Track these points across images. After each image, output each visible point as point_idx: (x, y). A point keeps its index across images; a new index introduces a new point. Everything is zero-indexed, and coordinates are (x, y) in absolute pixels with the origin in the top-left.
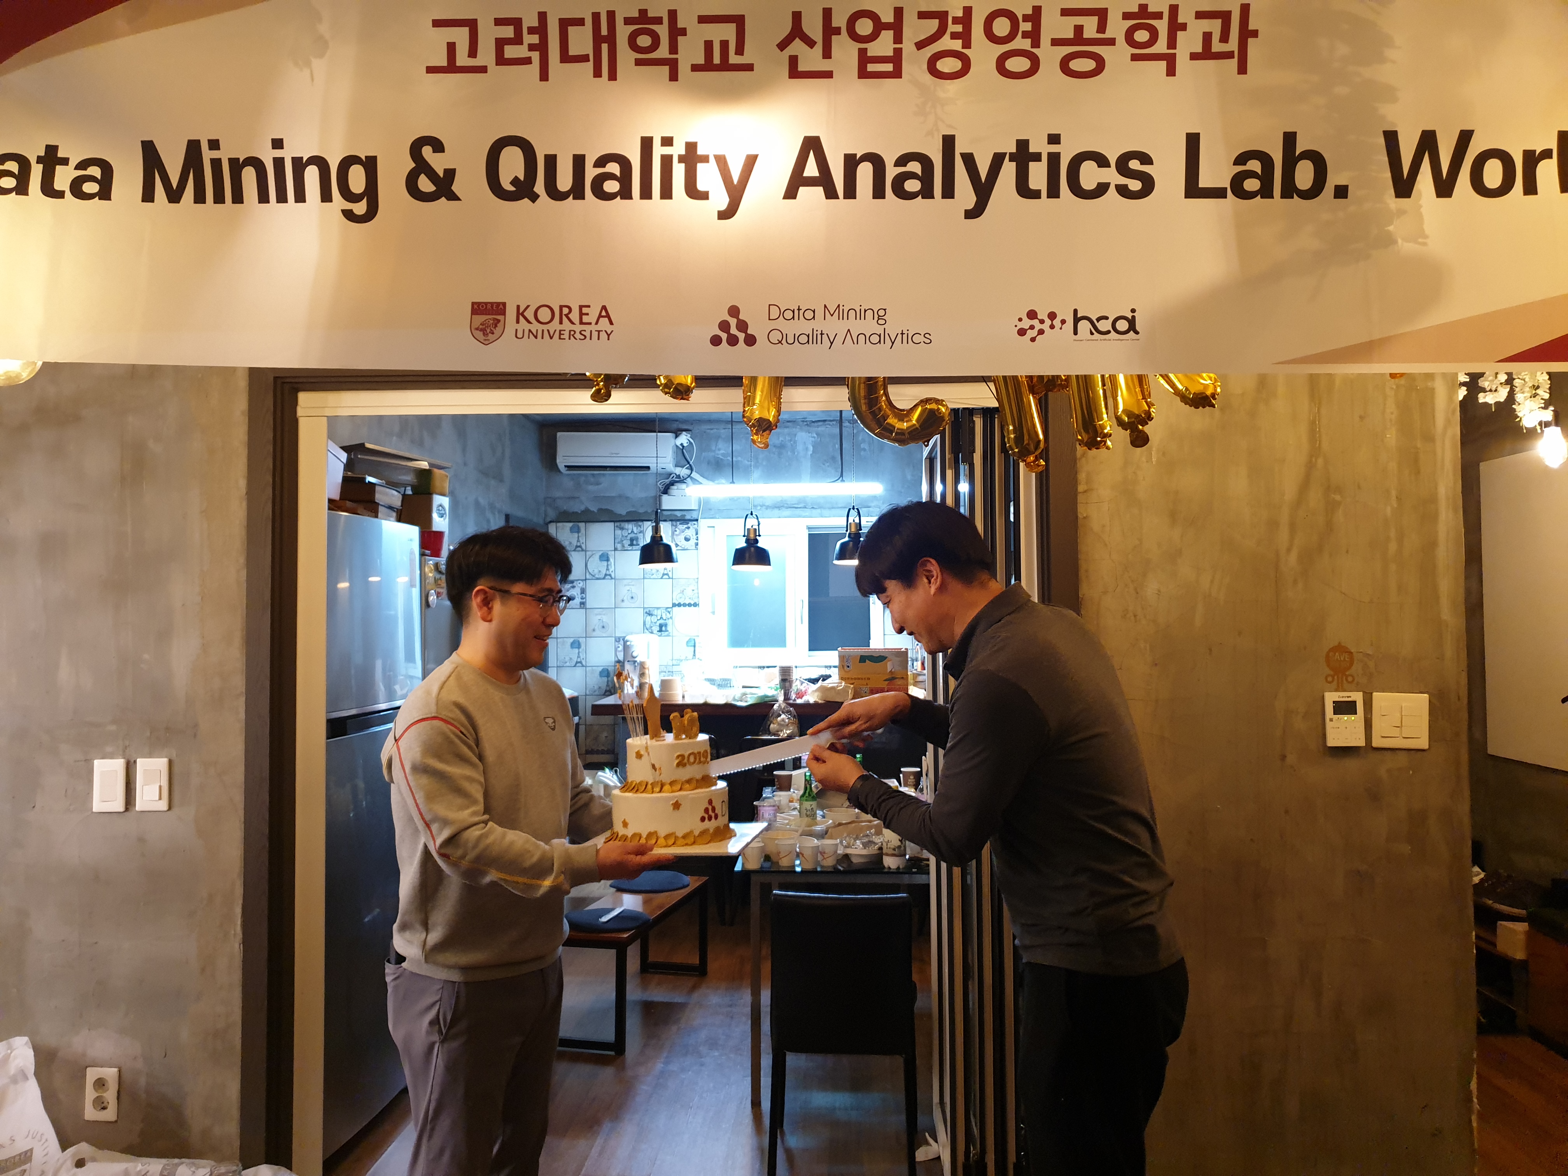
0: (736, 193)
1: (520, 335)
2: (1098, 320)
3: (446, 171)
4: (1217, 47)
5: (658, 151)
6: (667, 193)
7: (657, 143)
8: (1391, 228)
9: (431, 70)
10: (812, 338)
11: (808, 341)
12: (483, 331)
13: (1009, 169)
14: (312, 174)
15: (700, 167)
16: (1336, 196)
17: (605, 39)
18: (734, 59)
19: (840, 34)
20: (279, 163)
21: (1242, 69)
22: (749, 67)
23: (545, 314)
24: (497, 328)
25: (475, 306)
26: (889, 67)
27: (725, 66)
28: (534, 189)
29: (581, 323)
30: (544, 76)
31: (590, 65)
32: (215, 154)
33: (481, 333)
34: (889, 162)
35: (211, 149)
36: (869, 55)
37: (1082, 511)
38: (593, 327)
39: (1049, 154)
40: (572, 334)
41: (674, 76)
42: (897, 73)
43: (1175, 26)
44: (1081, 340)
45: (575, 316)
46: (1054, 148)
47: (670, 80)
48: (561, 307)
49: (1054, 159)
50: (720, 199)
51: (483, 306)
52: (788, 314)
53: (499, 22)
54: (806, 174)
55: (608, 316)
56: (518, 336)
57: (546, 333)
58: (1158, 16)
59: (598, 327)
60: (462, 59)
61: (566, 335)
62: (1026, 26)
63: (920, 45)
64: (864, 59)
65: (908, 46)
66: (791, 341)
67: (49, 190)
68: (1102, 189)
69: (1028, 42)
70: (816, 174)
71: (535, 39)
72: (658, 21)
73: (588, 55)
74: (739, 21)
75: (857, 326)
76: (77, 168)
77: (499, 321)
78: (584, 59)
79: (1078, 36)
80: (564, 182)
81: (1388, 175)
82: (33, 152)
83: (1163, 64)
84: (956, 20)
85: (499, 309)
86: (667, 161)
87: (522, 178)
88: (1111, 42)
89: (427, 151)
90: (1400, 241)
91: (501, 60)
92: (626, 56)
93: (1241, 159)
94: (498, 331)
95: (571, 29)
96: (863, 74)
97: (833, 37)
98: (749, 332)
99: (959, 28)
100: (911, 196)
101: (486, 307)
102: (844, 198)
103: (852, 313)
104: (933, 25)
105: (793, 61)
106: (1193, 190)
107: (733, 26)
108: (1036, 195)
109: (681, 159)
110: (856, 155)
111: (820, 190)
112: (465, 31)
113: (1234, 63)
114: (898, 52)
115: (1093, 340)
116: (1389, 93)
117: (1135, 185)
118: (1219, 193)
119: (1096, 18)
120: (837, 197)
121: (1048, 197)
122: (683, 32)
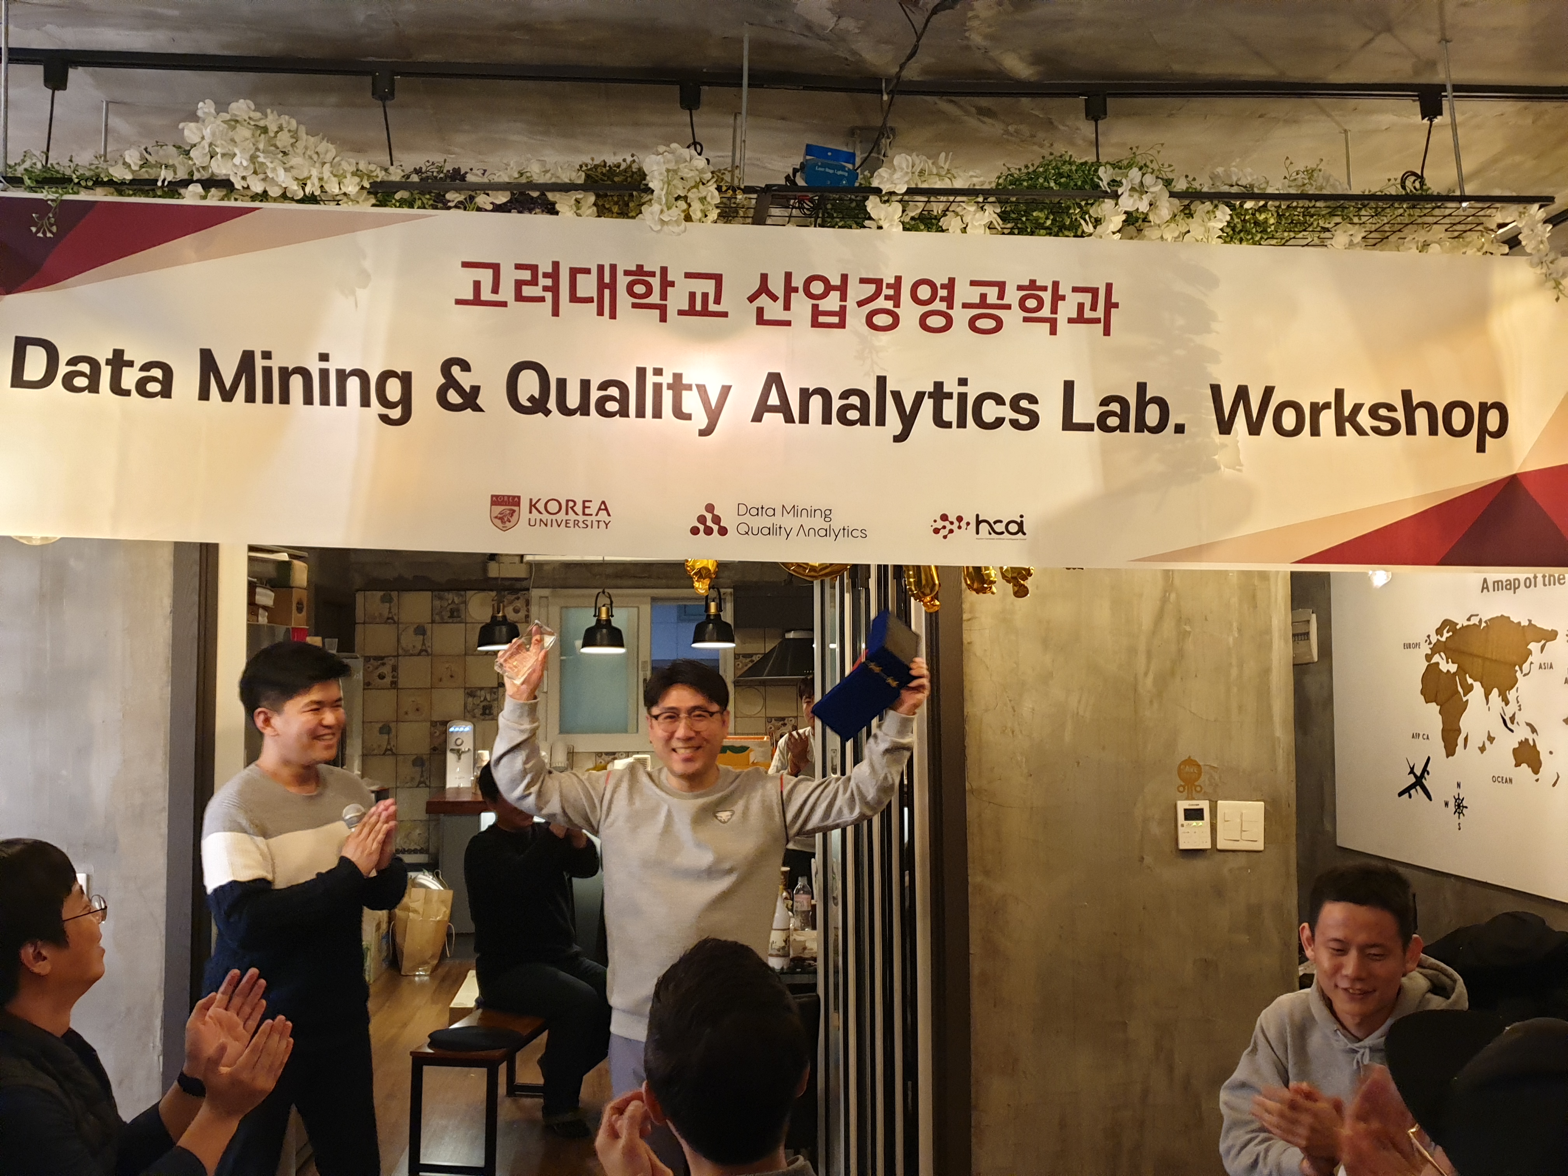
0: (714, 416)
1: (532, 523)
2: (995, 523)
3: (472, 387)
4: (1088, 314)
5: (651, 379)
6: (657, 414)
7: (649, 373)
8: (1216, 457)
9: (459, 302)
10: (773, 531)
11: (769, 533)
12: (501, 519)
13: (928, 405)
14: (353, 383)
15: (685, 393)
16: (1176, 432)
17: (607, 286)
18: (712, 307)
19: (797, 292)
20: (324, 373)
21: (1107, 332)
22: (725, 315)
24: (513, 517)
25: (494, 499)
26: (835, 320)
27: (705, 312)
28: (547, 406)
29: (584, 514)
30: (556, 313)
31: (594, 306)
32: (267, 363)
33: (499, 521)
34: (835, 396)
35: (263, 358)
36: (820, 309)
37: (966, 635)
38: (594, 518)
39: (960, 394)
40: (576, 523)
41: (663, 319)
42: (842, 325)
43: (1057, 298)
44: (982, 539)
45: (579, 508)
46: (963, 389)
47: (660, 322)
48: (568, 501)
49: (963, 397)
50: (701, 420)
51: (501, 499)
52: (754, 512)
53: (518, 267)
54: (769, 403)
57: (554, 522)
58: (1045, 289)
59: (598, 518)
60: (486, 294)
61: (571, 524)
62: (943, 293)
63: (860, 304)
64: (816, 312)
65: (851, 304)
66: (755, 532)
67: (116, 388)
68: (999, 422)
69: (945, 304)
70: (778, 403)
71: (549, 282)
72: (652, 274)
73: (593, 298)
74: (718, 279)
75: (809, 522)
76: (141, 369)
77: (514, 511)
78: (590, 300)
79: (983, 301)
80: (573, 400)
81: (1214, 417)
82: (103, 355)
83: (1047, 326)
84: (889, 286)
85: (515, 501)
86: (658, 387)
87: (537, 396)
88: (1008, 307)
89: (456, 370)
90: (1222, 467)
91: (519, 297)
92: (624, 300)
93: (1105, 402)
94: (514, 519)
95: (580, 277)
96: (815, 324)
97: (793, 294)
98: (722, 524)
99: (891, 292)
100: (852, 423)
101: (504, 499)
102: (799, 423)
103: (804, 512)
104: (872, 288)
105: (760, 311)
106: (1069, 424)
107: (712, 282)
108: (948, 425)
109: (670, 387)
110: (809, 389)
111: (780, 416)
112: (490, 272)
113: (1100, 327)
114: (843, 309)
115: (991, 539)
116: (1214, 357)
117: (1024, 420)
118: (1089, 427)
119: (996, 289)
120: (793, 422)
121: (958, 427)
122: (672, 284)
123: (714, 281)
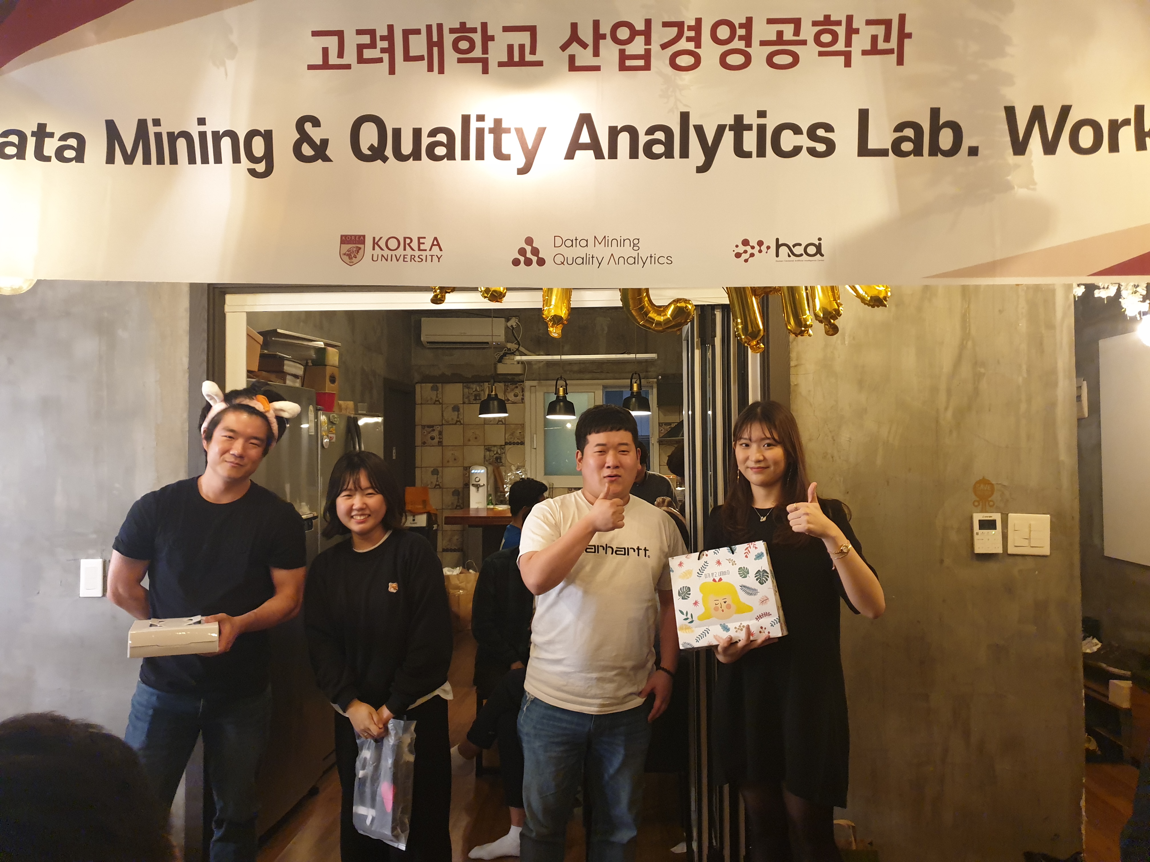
0: (530, 156)
1: (375, 259)
2: (794, 246)
3: (322, 140)
4: (882, 45)
5: (474, 125)
6: (480, 156)
7: (473, 119)
8: (1009, 178)
9: (311, 67)
10: (586, 260)
11: (583, 263)
12: (349, 256)
13: (729, 137)
14: (226, 143)
15: (504, 136)
16: (969, 154)
17: (435, 44)
18: (529, 58)
19: (605, 39)
20: (203, 135)
21: (900, 61)
22: (540, 64)
23: (393, 244)
24: (358, 254)
25: (343, 238)
26: (641, 63)
27: (523, 63)
28: (385, 153)
29: (419, 250)
30: (392, 71)
31: (425, 63)
32: (157, 129)
33: (347, 258)
34: (641, 132)
35: (154, 125)
36: (627, 53)
37: (793, 380)
38: (428, 253)
39: (758, 125)
40: (412, 258)
41: (485, 71)
42: (647, 67)
43: (851, 31)
44: (781, 261)
45: (414, 244)
46: (762, 121)
47: (483, 73)
49: (762, 129)
50: (520, 161)
51: (348, 238)
52: (569, 243)
53: (359, 32)
54: (581, 141)
55: (438, 245)
56: (374, 260)
57: (394, 257)
58: (838, 23)
59: (431, 253)
60: (333, 59)
61: (408, 259)
62: (741, 32)
63: (664, 46)
64: (623, 57)
65: (655, 47)
66: (570, 262)
67: (40, 155)
68: (796, 151)
69: (743, 43)
70: (589, 141)
71: (385, 44)
72: (474, 30)
73: (423, 56)
74: (532, 30)
75: (618, 251)
76: (60, 139)
77: (360, 248)
78: (421, 58)
79: (780, 39)
80: (407, 148)
81: (1008, 139)
82: (29, 128)
83: (842, 59)
84: (690, 28)
85: (360, 239)
86: (480, 132)
87: (376, 145)
88: (804, 43)
89: (308, 126)
90: (1016, 187)
91: (361, 60)
92: (451, 56)
93: (899, 128)
94: (359, 256)
95: (411, 37)
96: (623, 67)
97: (601, 41)
98: (540, 256)
99: (692, 34)
100: (657, 157)
101: (351, 239)
102: (609, 159)
103: (614, 242)
104: (674, 31)
105: (572, 58)
106: (864, 150)
107: (528, 34)
108: (749, 155)
109: (491, 131)
110: (617, 127)
111: (591, 153)
112: (335, 39)
113: (894, 57)
114: (648, 52)
115: (790, 261)
116: (1008, 79)
117: (821, 147)
118: (883, 153)
119: (792, 26)
120: (604, 158)
121: (758, 156)
122: (492, 38)
123: (529, 33)
